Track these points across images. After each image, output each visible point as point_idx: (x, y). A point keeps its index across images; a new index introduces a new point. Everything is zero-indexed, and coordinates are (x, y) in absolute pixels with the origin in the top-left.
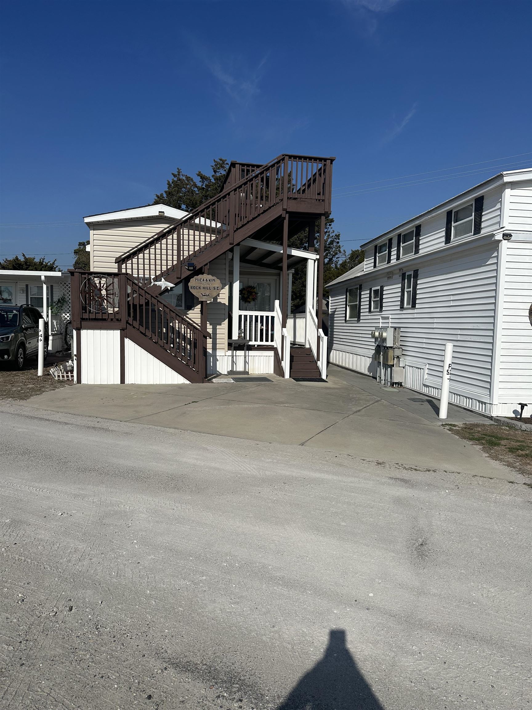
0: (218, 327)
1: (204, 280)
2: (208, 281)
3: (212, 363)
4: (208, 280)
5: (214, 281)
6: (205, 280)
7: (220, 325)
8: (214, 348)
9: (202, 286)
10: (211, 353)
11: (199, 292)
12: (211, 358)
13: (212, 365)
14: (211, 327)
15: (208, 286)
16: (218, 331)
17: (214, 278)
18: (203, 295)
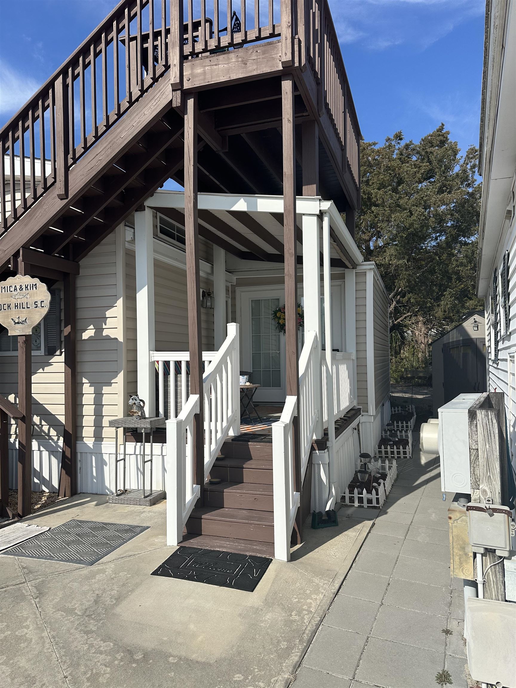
0: (105, 390)
1: (15, 289)
2: (24, 289)
3: (94, 469)
4: (24, 287)
5: (34, 288)
6: (18, 287)
7: (109, 384)
8: (98, 437)
9: (13, 301)
10: (91, 446)
11: (7, 317)
12: (94, 458)
13: (94, 474)
14: (92, 390)
15: (24, 300)
16: (105, 400)
17: (36, 281)
18: (16, 323)
